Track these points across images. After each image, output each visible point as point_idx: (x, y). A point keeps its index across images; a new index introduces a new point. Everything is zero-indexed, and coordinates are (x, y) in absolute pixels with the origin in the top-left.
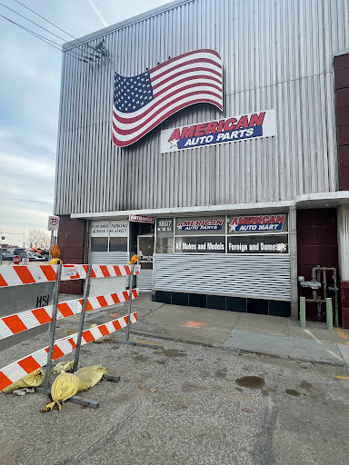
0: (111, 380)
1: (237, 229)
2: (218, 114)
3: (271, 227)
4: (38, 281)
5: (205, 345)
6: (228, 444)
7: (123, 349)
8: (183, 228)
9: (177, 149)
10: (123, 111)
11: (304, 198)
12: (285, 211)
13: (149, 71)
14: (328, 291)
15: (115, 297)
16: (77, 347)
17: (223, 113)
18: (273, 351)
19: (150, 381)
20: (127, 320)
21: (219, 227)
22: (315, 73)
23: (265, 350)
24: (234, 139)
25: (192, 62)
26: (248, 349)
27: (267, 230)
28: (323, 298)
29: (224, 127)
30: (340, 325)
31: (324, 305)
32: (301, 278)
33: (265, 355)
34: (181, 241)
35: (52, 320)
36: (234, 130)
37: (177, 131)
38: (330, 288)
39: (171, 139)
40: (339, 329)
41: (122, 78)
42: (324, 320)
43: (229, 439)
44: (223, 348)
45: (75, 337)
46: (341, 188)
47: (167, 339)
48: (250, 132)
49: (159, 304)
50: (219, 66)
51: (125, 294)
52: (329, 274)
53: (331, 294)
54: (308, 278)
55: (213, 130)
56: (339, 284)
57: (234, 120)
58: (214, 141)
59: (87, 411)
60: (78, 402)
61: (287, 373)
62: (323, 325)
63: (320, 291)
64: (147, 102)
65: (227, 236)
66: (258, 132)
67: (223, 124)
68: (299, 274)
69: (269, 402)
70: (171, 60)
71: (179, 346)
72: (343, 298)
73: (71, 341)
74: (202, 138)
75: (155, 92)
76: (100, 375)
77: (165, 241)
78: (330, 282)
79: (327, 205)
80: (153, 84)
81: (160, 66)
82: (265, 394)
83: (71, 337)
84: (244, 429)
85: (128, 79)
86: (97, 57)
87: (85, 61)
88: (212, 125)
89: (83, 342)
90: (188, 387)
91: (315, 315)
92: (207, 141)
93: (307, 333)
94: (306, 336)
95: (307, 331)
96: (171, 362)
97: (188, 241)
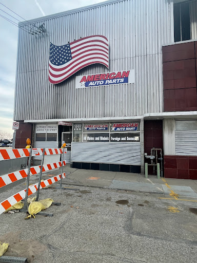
0: (56, 205)
1: (115, 129)
2: (106, 70)
3: (132, 129)
4: (22, 157)
5: (100, 188)
6: (113, 225)
7: (59, 191)
8: (88, 129)
9: (84, 87)
10: (55, 64)
11: (147, 115)
12: (138, 121)
13: (70, 44)
14: (158, 160)
15: (55, 165)
16: (38, 189)
17: (109, 70)
18: (132, 189)
19: (76, 204)
20: (61, 176)
21: (106, 129)
22: (154, 53)
23: (128, 188)
24: (114, 83)
25: (92, 41)
26: (121, 188)
27: (130, 130)
28: (156, 164)
29: (109, 77)
30: (163, 176)
31: (156, 167)
32: (146, 154)
33: (129, 191)
34: (86, 135)
35: (27, 176)
36: (114, 79)
37: (85, 77)
38: (159, 159)
39: (81, 81)
40: (162, 178)
41: (54, 46)
42: (156, 174)
43: (114, 223)
44: (109, 189)
45: (37, 185)
46: (165, 111)
47: (81, 186)
48: (122, 80)
49: (75, 169)
50: (107, 45)
51: (60, 163)
52: (159, 152)
53: (159, 161)
54: (149, 154)
55: (104, 78)
56: (163, 156)
57: (114, 73)
58: (104, 84)
59: (48, 217)
60: (43, 214)
61: (138, 198)
62: (155, 176)
63: (154, 160)
64: (68, 60)
65: (110, 133)
66: (126, 80)
67: (109, 75)
68: (145, 152)
69: (131, 210)
70: (82, 39)
71: (87, 189)
72: (165, 163)
73: (35, 186)
74: (98, 82)
75: (73, 55)
76: (51, 203)
77: (78, 135)
78: (159, 156)
79: (158, 119)
80: (72, 51)
81: (75, 42)
82: (129, 206)
83: (35, 184)
84: (120, 219)
85: (58, 47)
86: (40, 32)
87: (32, 34)
88: (103, 75)
89: (41, 188)
90: (94, 206)
91: (152, 172)
92: (100, 84)
93: (148, 180)
94: (148, 182)
95: (148, 179)
96: (84, 196)
97: (90, 135)
